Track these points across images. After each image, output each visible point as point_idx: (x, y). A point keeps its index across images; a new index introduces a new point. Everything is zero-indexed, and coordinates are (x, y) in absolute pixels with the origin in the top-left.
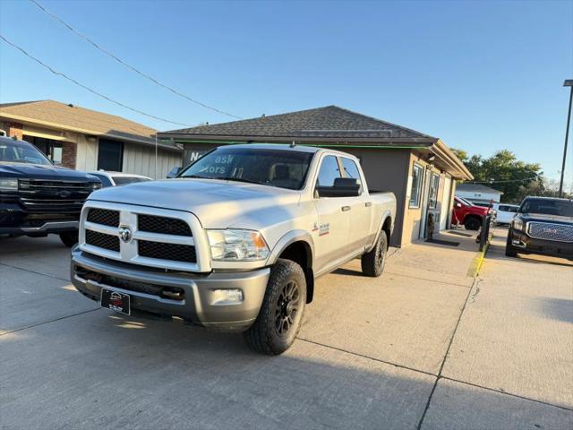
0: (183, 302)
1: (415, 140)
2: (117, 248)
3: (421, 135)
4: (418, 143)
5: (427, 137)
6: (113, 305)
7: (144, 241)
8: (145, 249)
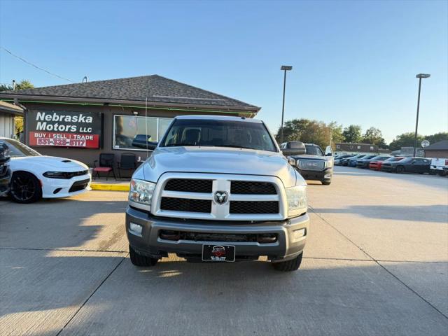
0: (277, 244)
1: (246, 108)
2: (208, 210)
3: (246, 105)
4: (247, 111)
5: (252, 106)
6: (215, 256)
7: (236, 202)
8: (236, 207)
